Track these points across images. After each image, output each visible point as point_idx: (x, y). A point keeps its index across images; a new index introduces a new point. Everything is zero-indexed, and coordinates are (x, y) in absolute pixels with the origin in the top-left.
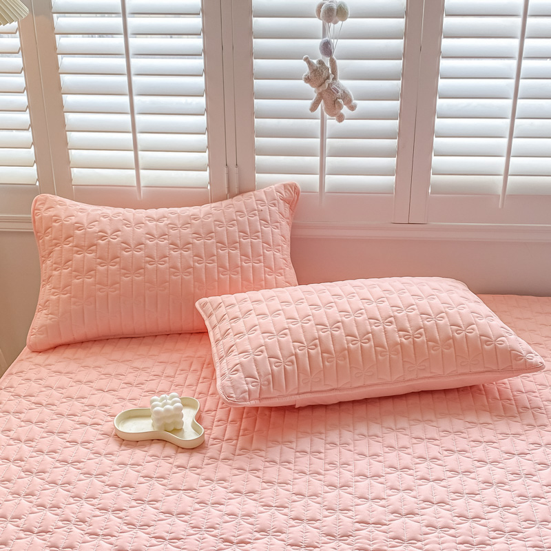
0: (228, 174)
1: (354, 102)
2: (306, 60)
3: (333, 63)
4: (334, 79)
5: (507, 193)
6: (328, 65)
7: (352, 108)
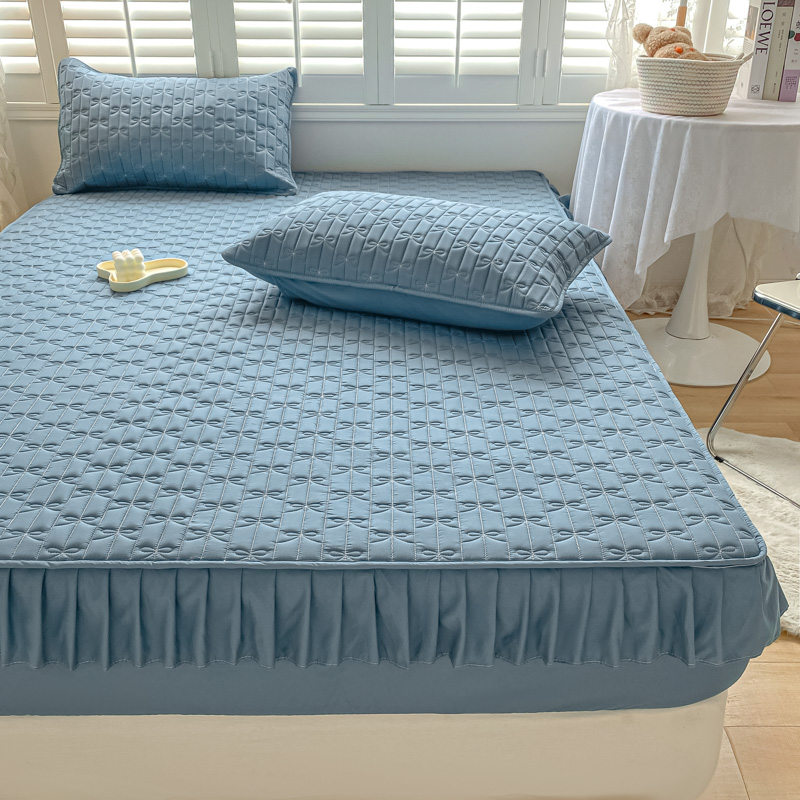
0: (213, 57)
5: (460, 73)
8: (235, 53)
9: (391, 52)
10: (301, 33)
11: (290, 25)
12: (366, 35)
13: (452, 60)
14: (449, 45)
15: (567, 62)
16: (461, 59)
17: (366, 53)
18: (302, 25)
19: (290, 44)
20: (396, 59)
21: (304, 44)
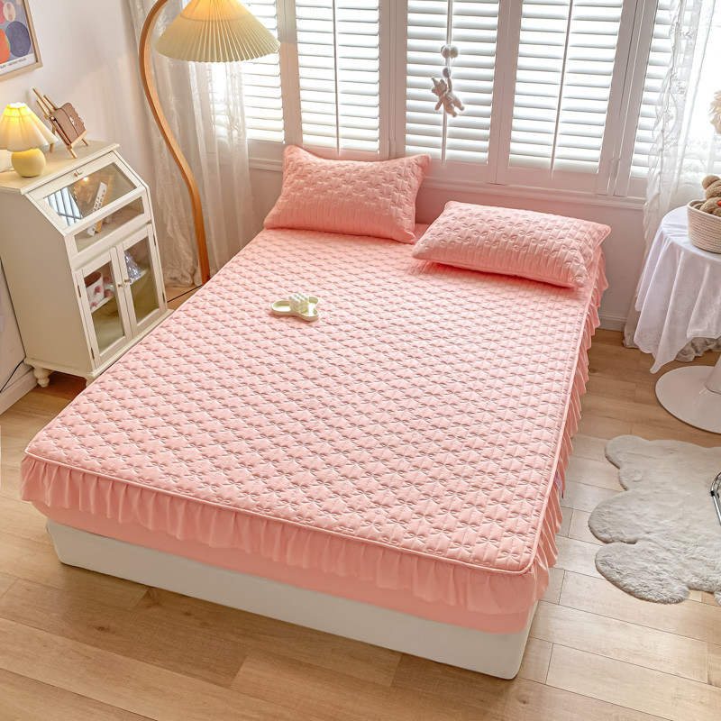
0: (390, 144)
1: (463, 105)
2: (433, 79)
3: (449, 81)
4: (450, 91)
5: (554, 168)
6: (447, 83)
7: (462, 109)
8: (405, 143)
9: (508, 151)
10: (447, 134)
11: (440, 128)
12: (491, 138)
13: (550, 160)
14: (548, 150)
15: (633, 168)
16: (555, 160)
17: (490, 150)
18: (449, 129)
19: (439, 140)
20: (511, 156)
21: (449, 141)
